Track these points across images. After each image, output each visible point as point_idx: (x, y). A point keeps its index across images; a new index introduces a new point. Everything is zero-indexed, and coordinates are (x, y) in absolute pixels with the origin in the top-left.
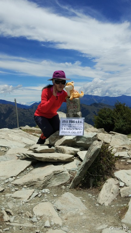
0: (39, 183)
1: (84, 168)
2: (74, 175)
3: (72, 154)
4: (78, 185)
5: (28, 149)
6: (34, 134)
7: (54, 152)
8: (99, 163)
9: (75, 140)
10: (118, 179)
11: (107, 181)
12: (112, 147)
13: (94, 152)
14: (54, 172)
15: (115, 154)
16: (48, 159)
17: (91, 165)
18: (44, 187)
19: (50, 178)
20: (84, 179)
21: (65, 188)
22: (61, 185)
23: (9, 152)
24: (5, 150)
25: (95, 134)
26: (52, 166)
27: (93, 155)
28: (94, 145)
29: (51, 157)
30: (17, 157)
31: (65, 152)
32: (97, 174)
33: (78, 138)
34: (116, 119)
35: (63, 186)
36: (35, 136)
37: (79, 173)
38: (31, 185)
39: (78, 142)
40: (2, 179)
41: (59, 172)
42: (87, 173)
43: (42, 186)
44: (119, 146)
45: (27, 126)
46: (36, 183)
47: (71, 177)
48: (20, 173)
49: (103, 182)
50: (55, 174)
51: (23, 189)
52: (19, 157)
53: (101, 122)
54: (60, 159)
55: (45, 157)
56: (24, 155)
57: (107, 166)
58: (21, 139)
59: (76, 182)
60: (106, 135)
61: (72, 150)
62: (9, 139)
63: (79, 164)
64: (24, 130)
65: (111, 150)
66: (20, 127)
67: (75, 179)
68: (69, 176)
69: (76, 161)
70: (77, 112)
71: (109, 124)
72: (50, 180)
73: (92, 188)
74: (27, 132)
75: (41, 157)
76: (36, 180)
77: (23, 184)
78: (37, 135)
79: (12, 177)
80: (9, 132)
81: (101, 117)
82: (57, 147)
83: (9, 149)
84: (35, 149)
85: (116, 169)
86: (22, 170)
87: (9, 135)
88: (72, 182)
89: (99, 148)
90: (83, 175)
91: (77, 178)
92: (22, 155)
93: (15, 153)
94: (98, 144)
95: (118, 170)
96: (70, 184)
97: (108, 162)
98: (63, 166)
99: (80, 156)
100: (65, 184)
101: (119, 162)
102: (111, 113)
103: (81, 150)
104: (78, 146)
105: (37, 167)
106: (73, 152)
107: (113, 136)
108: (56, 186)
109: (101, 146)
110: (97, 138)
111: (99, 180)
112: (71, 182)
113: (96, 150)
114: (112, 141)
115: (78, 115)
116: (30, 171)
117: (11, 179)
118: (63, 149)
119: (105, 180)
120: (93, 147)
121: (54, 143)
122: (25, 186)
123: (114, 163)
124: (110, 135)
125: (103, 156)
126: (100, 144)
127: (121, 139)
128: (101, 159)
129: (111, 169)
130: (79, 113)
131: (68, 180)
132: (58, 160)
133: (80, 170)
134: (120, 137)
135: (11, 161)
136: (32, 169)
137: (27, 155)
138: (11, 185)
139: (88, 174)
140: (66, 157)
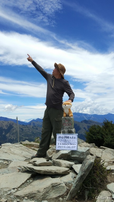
0: (38, 195)
1: (79, 181)
2: (70, 187)
3: (67, 167)
4: (74, 197)
5: (28, 163)
6: (33, 148)
7: (51, 166)
8: (93, 176)
9: (70, 154)
10: (111, 192)
11: (101, 193)
12: (103, 161)
13: (88, 166)
14: (52, 184)
15: (107, 168)
16: (47, 172)
17: (85, 177)
18: (44, 199)
19: (48, 190)
20: (79, 191)
21: (62, 200)
22: (59, 197)
23: (11, 165)
24: (7, 163)
25: (88, 148)
26: (51, 178)
27: (87, 169)
28: (88, 159)
29: (49, 170)
30: (19, 169)
31: (62, 165)
32: (92, 187)
33: (73, 152)
34: (105, 135)
35: (60, 198)
36: (34, 150)
37: (75, 185)
38: (31, 196)
39: (73, 156)
40: (5, 191)
41: (56, 184)
42: (82, 185)
43: (41, 198)
44: (109, 160)
45: (27, 141)
46: (36, 195)
47: (67, 190)
48: (21, 185)
49: (97, 194)
50: (53, 187)
51: (24, 200)
52: (20, 169)
53: (92, 137)
54: (57, 172)
55: (43, 170)
56: (25, 168)
57: (101, 179)
58: (22, 153)
59: (72, 194)
60: (97, 150)
61: (68, 163)
62: (11, 153)
63: (74, 177)
64: (24, 145)
65: (103, 164)
66: (21, 142)
67: (71, 191)
68: (66, 188)
69: (71, 174)
70: (71, 129)
71: (99, 139)
72: (48, 191)
73: (87, 200)
74: (27, 146)
75: (40, 170)
76: (36, 192)
77: (24, 195)
78: (36, 149)
79: (14, 189)
80: (11, 146)
81: (92, 133)
82: (54, 161)
83: (11, 162)
84: (35, 163)
85: (108, 182)
86: (23, 182)
87: (11, 149)
88: (69, 194)
89: (93, 162)
90: (78, 188)
91: (74, 191)
92: (23, 168)
93: (16, 166)
94: (91, 159)
95: (110, 183)
96: (67, 196)
97: (101, 175)
98: (60, 179)
99: (75, 169)
100: (62, 196)
101: (110, 176)
102: (100, 129)
103: (76, 164)
104: (73, 160)
105: (37, 180)
106: (69, 166)
107: (103, 150)
108: (54, 198)
109: (94, 160)
110: (90, 152)
111: (93, 192)
112: (67, 194)
113: (90, 163)
114: (102, 155)
115: (72, 132)
116: (30, 183)
117: (13, 191)
118: (60, 162)
119: (99, 192)
120: (87, 161)
121: (52, 157)
122: (26, 198)
123: (106, 176)
124: (101, 150)
125: (96, 170)
126: (93, 158)
127: (111, 154)
128: (94, 172)
129: (103, 181)
130: (73, 130)
131: (65, 192)
133: (76, 183)
134: (110, 151)
135: (13, 173)
136: (31, 181)
137: (27, 168)
138: (13, 196)
139: (83, 187)
140: (63, 170)
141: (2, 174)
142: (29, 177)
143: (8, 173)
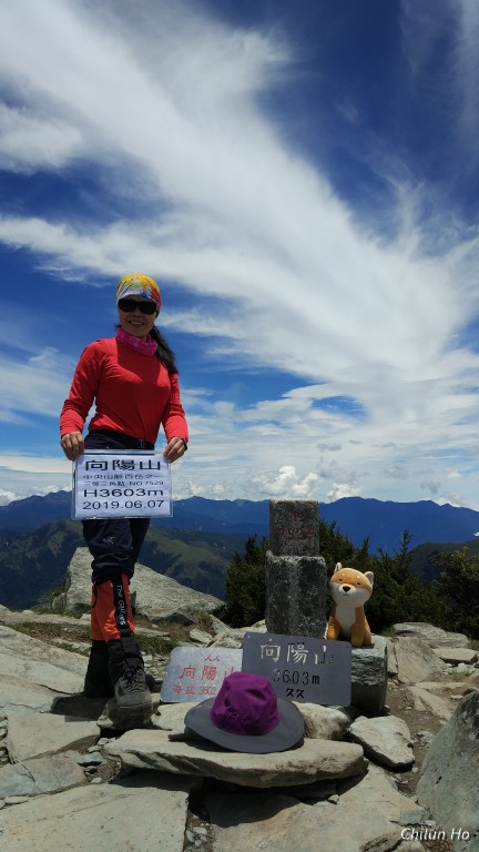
6: (60, 641)
16: (287, 773)
29: (295, 763)
30: (80, 765)
31: (314, 731)
36: (68, 650)
41: (384, 846)
54: (326, 767)
70: (314, 554)
86: (180, 847)
106: (338, 728)
114: (399, 664)
115: (322, 566)
116: (209, 847)
132: (320, 773)
140: (343, 755)
142: (185, 807)
143: (29, 790)
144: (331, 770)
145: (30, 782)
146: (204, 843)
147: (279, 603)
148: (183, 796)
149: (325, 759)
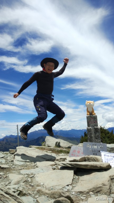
0: (104, 188)
6: (45, 151)
38: (97, 191)
40: (58, 188)
41: (113, 177)
48: (72, 181)
64: (36, 148)
76: (101, 185)
78: (48, 151)
79: (68, 185)
117: (68, 188)
118: (96, 158)
132: (100, 167)
136: (77, 177)
137: (67, 164)
140: (105, 164)
141: (37, 174)
142: (73, 173)
143: (42, 172)
144: (103, 166)
145: (42, 170)
146: (77, 179)
147: (90, 137)
148: (72, 171)
149: (101, 164)
